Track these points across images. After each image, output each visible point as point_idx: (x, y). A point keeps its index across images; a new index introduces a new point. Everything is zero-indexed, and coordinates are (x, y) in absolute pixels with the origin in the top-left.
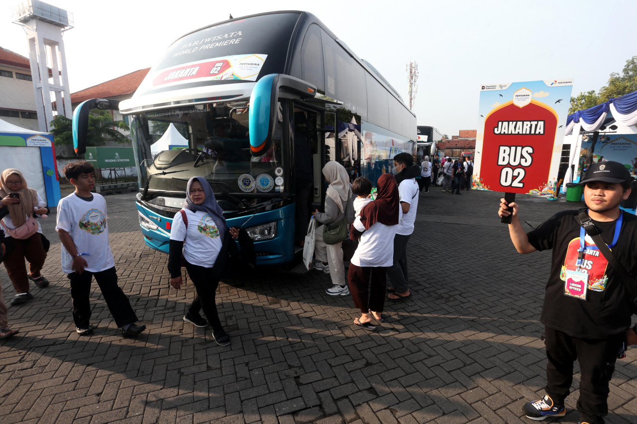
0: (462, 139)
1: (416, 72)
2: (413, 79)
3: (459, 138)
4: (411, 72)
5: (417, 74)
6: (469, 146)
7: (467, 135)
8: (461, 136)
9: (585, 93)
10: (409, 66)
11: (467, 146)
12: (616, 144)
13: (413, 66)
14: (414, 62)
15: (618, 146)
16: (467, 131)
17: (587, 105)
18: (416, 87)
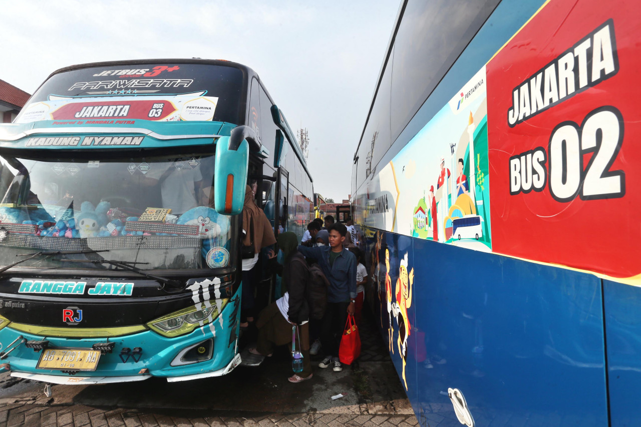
1: (307, 138)
2: (304, 144)
4: (302, 138)
5: (308, 141)
10: (300, 132)
13: (304, 132)
14: (304, 129)
18: (307, 152)
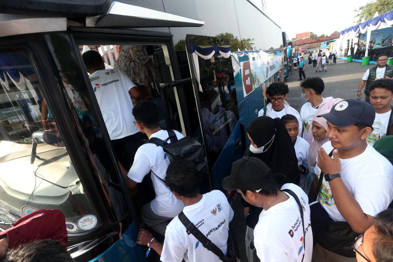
0: (298, 39)
3: (297, 39)
6: (303, 43)
7: (301, 37)
8: (297, 38)
9: (369, 2)
11: (302, 43)
12: (374, 34)
15: (374, 35)
16: (301, 34)
17: (368, 12)
